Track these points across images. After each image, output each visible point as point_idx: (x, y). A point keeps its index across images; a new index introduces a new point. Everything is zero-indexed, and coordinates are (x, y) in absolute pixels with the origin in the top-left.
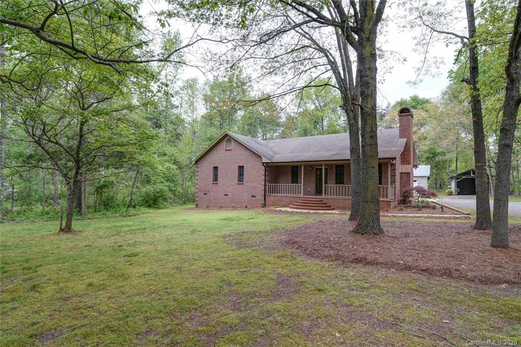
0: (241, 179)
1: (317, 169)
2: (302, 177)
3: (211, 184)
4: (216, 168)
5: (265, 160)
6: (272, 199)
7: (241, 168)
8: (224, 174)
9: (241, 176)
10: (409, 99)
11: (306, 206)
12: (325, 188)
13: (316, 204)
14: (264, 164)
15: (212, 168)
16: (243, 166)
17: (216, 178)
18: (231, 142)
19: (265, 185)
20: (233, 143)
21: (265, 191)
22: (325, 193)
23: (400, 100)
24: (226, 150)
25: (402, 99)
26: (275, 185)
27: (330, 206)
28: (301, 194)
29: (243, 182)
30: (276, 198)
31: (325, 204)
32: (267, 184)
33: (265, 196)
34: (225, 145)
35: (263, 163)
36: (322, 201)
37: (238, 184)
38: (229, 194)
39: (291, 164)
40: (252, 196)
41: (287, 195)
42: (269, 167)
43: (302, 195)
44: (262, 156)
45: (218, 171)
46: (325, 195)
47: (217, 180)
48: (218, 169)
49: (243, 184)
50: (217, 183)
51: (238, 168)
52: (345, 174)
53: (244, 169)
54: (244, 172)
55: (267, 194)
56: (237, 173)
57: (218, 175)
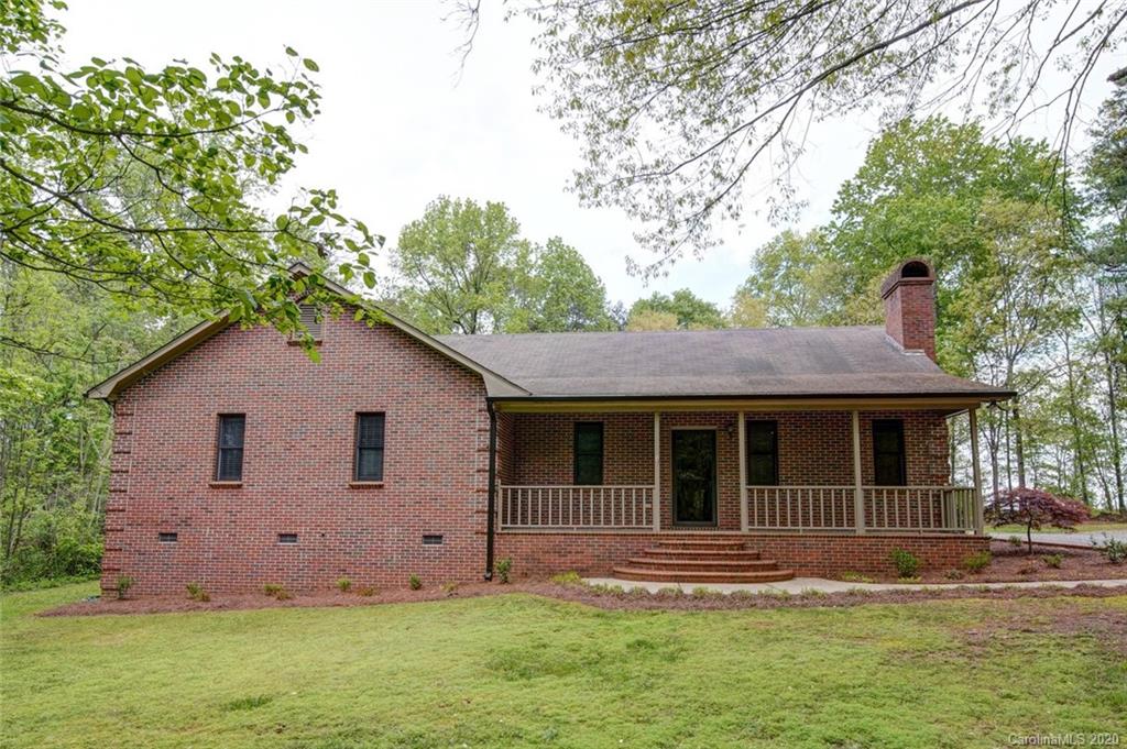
1: (674, 432)
2: (657, 457)
3: (202, 491)
5: (495, 389)
6: (526, 545)
7: (370, 425)
8: (279, 447)
9: (370, 456)
12: (751, 499)
15: (212, 423)
16: (382, 414)
17: (230, 462)
19: (492, 491)
20: (329, 313)
21: (491, 512)
24: (292, 344)
27: (775, 567)
28: (650, 522)
29: (379, 477)
30: (541, 542)
31: (758, 557)
32: (498, 481)
33: (491, 534)
35: (490, 401)
36: (742, 547)
37: (352, 487)
38: (302, 531)
40: (428, 538)
43: (656, 528)
44: (486, 376)
45: (247, 433)
46: (751, 523)
47: (238, 473)
48: (244, 422)
49: (381, 487)
50: (240, 486)
51: (352, 419)
52: (781, 452)
53: (388, 426)
54: (387, 439)
55: (501, 525)
56: (351, 439)
57: (241, 450)
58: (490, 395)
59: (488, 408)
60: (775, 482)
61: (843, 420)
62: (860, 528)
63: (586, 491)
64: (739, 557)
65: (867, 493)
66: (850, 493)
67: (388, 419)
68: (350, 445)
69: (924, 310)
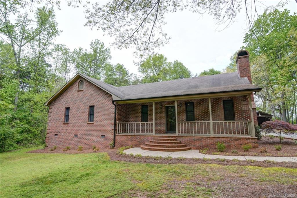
0: (92, 119)
1: (166, 107)
2: (154, 114)
3: (62, 125)
4: (68, 109)
5: (115, 98)
6: (122, 138)
7: (92, 108)
8: (75, 114)
9: (92, 116)
10: (208, 71)
11: (160, 146)
12: (179, 125)
13: (171, 143)
14: (115, 103)
15: (64, 109)
16: (94, 106)
17: (67, 118)
18: (83, 83)
19: (115, 124)
20: (85, 83)
21: (115, 130)
22: (179, 131)
23: (203, 71)
24: (78, 91)
25: (204, 71)
26: (125, 124)
27: (185, 146)
28: (152, 132)
29: (93, 121)
31: (180, 143)
32: (117, 122)
33: (115, 135)
34: (77, 86)
35: (113, 101)
36: (176, 140)
37: (88, 124)
38: (78, 134)
39: (142, 101)
40: (102, 136)
41: (138, 134)
42: (119, 105)
43: (154, 134)
44: (112, 95)
45: (70, 112)
46: (179, 133)
47: (68, 121)
48: (69, 110)
49: (93, 123)
50: (68, 124)
51: (88, 108)
52: (195, 111)
53: (95, 109)
54: (95, 112)
55: (118, 133)
56: (88, 112)
57: (69, 116)
58: (113, 100)
59: (113, 103)
60: (193, 120)
61: (206, 101)
62: (212, 134)
63: (144, 124)
64: (175, 143)
65: (214, 124)
66: (209, 124)
67: (95, 107)
68: (88, 114)
69: (246, 65)
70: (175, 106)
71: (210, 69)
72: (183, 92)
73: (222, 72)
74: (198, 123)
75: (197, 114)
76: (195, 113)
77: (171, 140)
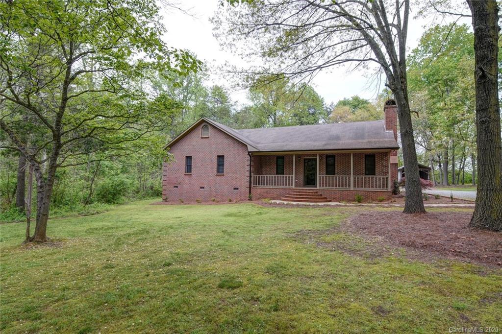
0: (220, 170)
1: (305, 159)
2: (294, 167)
3: (183, 176)
4: (189, 158)
5: (250, 149)
6: (259, 191)
7: (221, 158)
8: (200, 165)
9: (221, 167)
10: (351, 99)
11: (303, 198)
12: (320, 180)
13: (313, 195)
15: (185, 158)
16: (223, 156)
17: (189, 168)
18: (208, 129)
19: (250, 176)
20: (210, 127)
21: (250, 182)
22: (320, 184)
23: (342, 99)
24: (202, 138)
25: (345, 99)
26: (259, 177)
27: (326, 198)
28: (292, 185)
29: (223, 172)
30: (263, 190)
31: (321, 195)
32: (252, 174)
33: (250, 188)
34: (201, 131)
35: (249, 152)
36: (317, 193)
37: (217, 175)
38: (205, 186)
39: (277, 153)
40: (235, 189)
42: (253, 156)
43: (293, 187)
44: (248, 145)
45: (192, 161)
46: (320, 186)
47: (191, 172)
48: (191, 159)
49: (223, 175)
50: (191, 175)
51: (216, 157)
52: (336, 165)
53: (225, 159)
54: (225, 163)
55: (253, 185)
56: (216, 163)
57: (191, 165)
58: (249, 150)
59: (249, 154)
60: (334, 174)
62: (352, 188)
64: (317, 196)
65: (355, 178)
66: (349, 178)
67: (225, 157)
68: (216, 164)
70: (316, 159)
71: (353, 96)
72: (325, 145)
73: (370, 101)
74: (339, 177)
75: (337, 168)
76: (336, 167)
77: (312, 193)
